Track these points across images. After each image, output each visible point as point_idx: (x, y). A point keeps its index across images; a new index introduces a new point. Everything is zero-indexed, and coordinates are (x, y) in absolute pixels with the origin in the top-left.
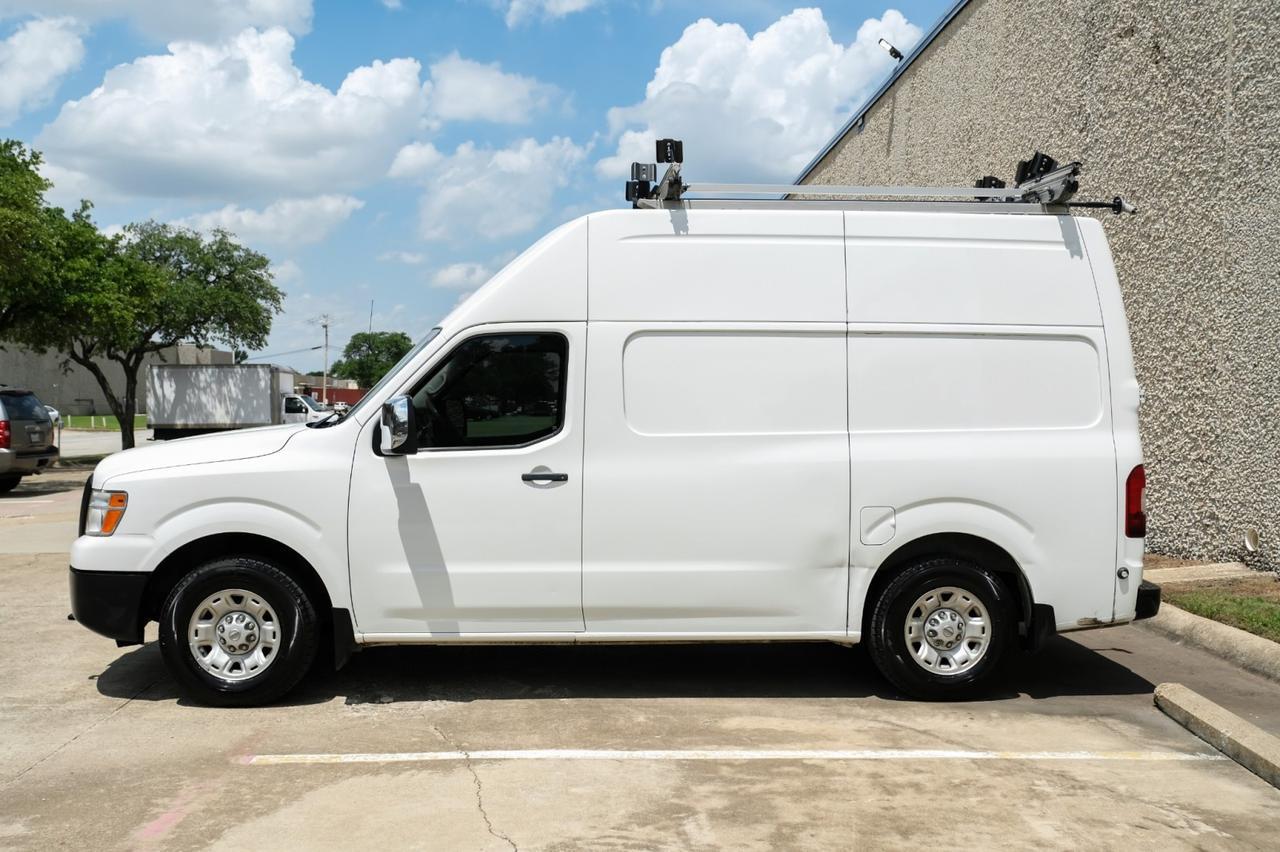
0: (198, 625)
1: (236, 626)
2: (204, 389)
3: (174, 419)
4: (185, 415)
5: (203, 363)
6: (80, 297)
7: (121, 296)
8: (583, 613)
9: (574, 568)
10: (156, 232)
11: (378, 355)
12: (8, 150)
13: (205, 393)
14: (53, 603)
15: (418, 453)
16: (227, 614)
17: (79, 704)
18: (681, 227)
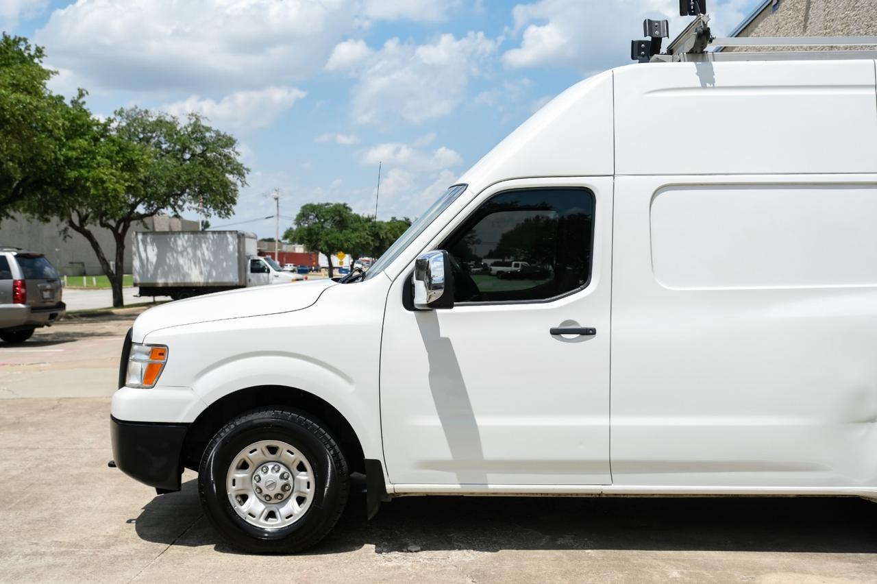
0: (235, 474)
1: (271, 477)
2: (182, 253)
3: (156, 278)
4: (165, 275)
5: (174, 230)
6: (80, 172)
7: (114, 171)
8: (610, 467)
9: (603, 421)
10: (140, 117)
11: (324, 222)
12: (16, 46)
13: (183, 256)
14: (81, 446)
15: (455, 308)
16: (263, 465)
17: (121, 550)
18: (707, 80)
